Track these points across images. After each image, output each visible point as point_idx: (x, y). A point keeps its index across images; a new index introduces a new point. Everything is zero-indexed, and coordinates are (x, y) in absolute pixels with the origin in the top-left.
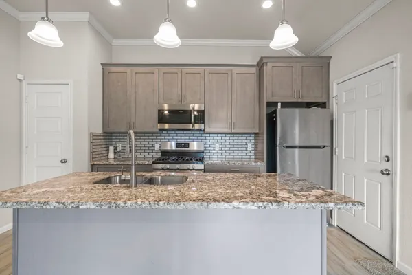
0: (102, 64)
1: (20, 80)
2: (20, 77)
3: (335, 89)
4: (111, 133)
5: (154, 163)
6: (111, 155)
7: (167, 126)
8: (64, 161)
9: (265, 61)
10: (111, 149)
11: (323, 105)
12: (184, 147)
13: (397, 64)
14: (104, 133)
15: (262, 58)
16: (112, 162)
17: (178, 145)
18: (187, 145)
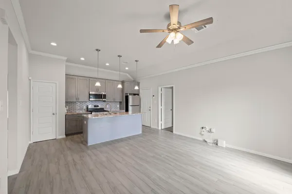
2: (30, 78)
3: (140, 91)
9: (125, 81)
13: (151, 89)
17: (95, 106)
18: (98, 106)
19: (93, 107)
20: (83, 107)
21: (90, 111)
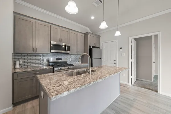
0: (14, 12)
3: (102, 44)
6: (18, 66)
9: (88, 33)
10: (17, 62)
11: (99, 48)
12: (60, 60)
13: (117, 41)
15: (88, 32)
17: (57, 59)
18: (61, 59)
19: (56, 61)
20: (43, 60)
21: (51, 65)
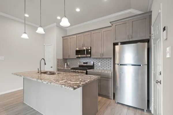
0: (62, 37)
1: (44, 45)
2: (44, 44)
4: (67, 59)
5: (71, 69)
6: (66, 66)
7: (80, 56)
8: (52, 67)
10: (66, 64)
12: (86, 64)
14: (63, 59)
16: (66, 68)
